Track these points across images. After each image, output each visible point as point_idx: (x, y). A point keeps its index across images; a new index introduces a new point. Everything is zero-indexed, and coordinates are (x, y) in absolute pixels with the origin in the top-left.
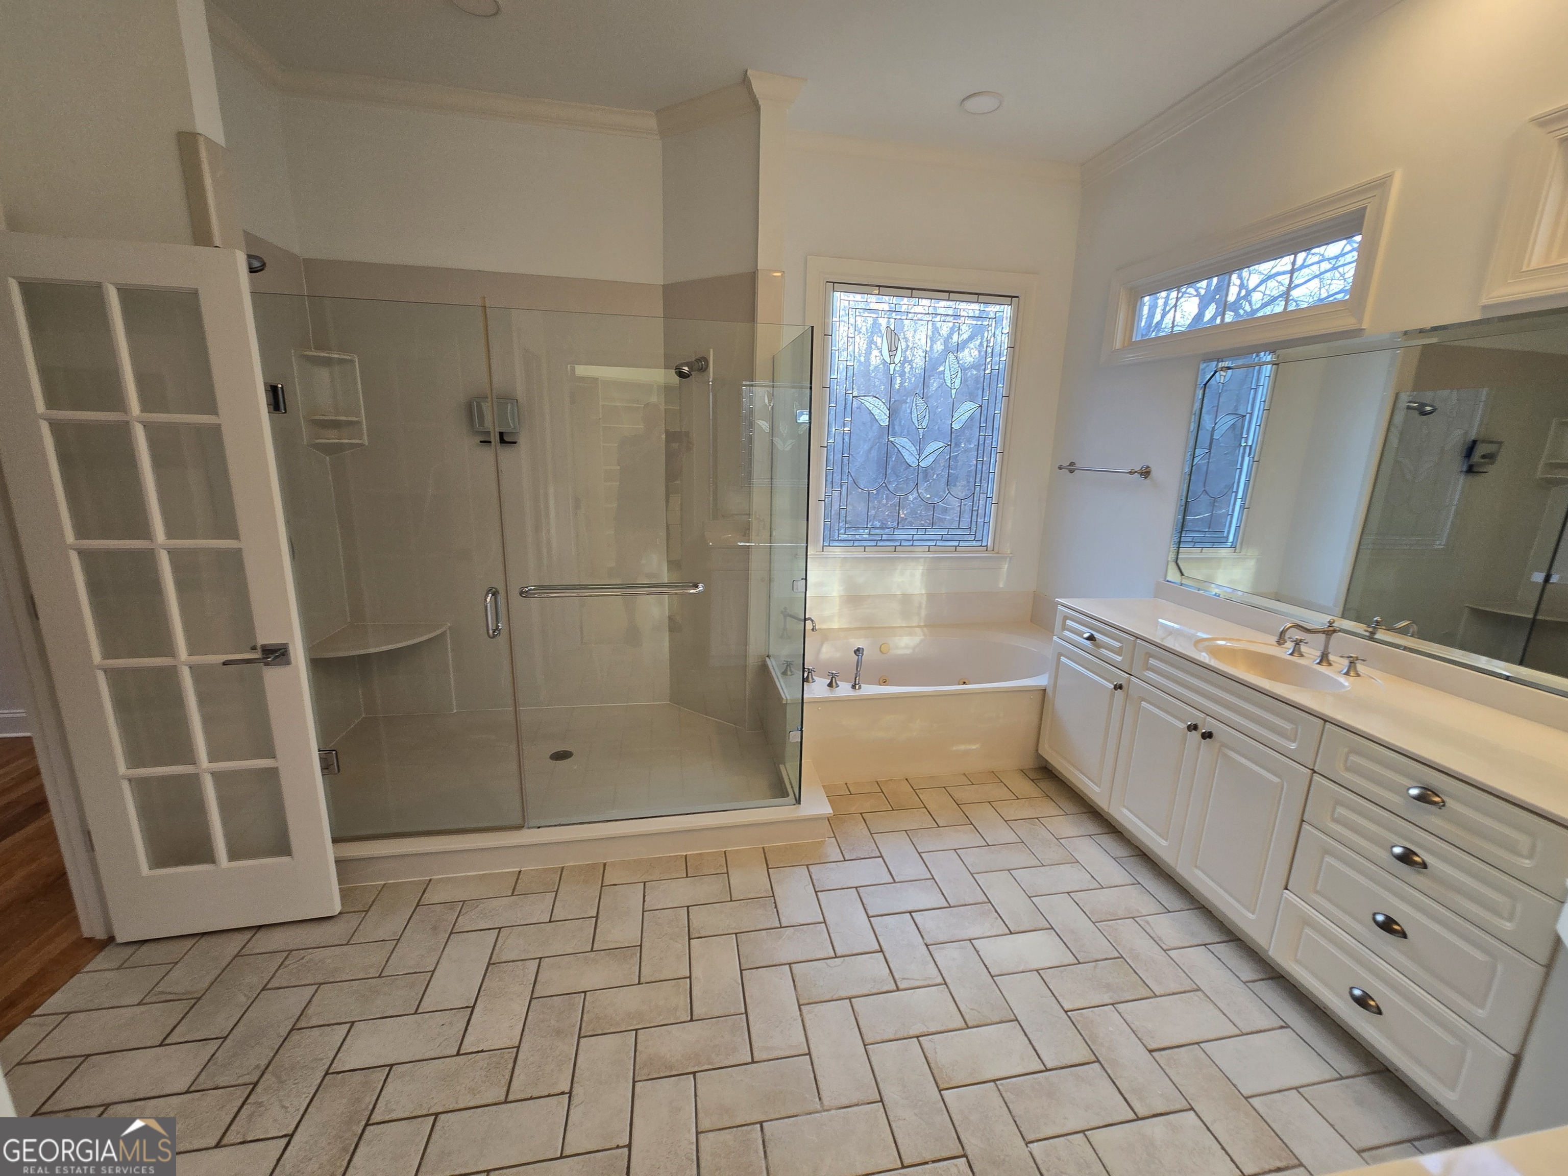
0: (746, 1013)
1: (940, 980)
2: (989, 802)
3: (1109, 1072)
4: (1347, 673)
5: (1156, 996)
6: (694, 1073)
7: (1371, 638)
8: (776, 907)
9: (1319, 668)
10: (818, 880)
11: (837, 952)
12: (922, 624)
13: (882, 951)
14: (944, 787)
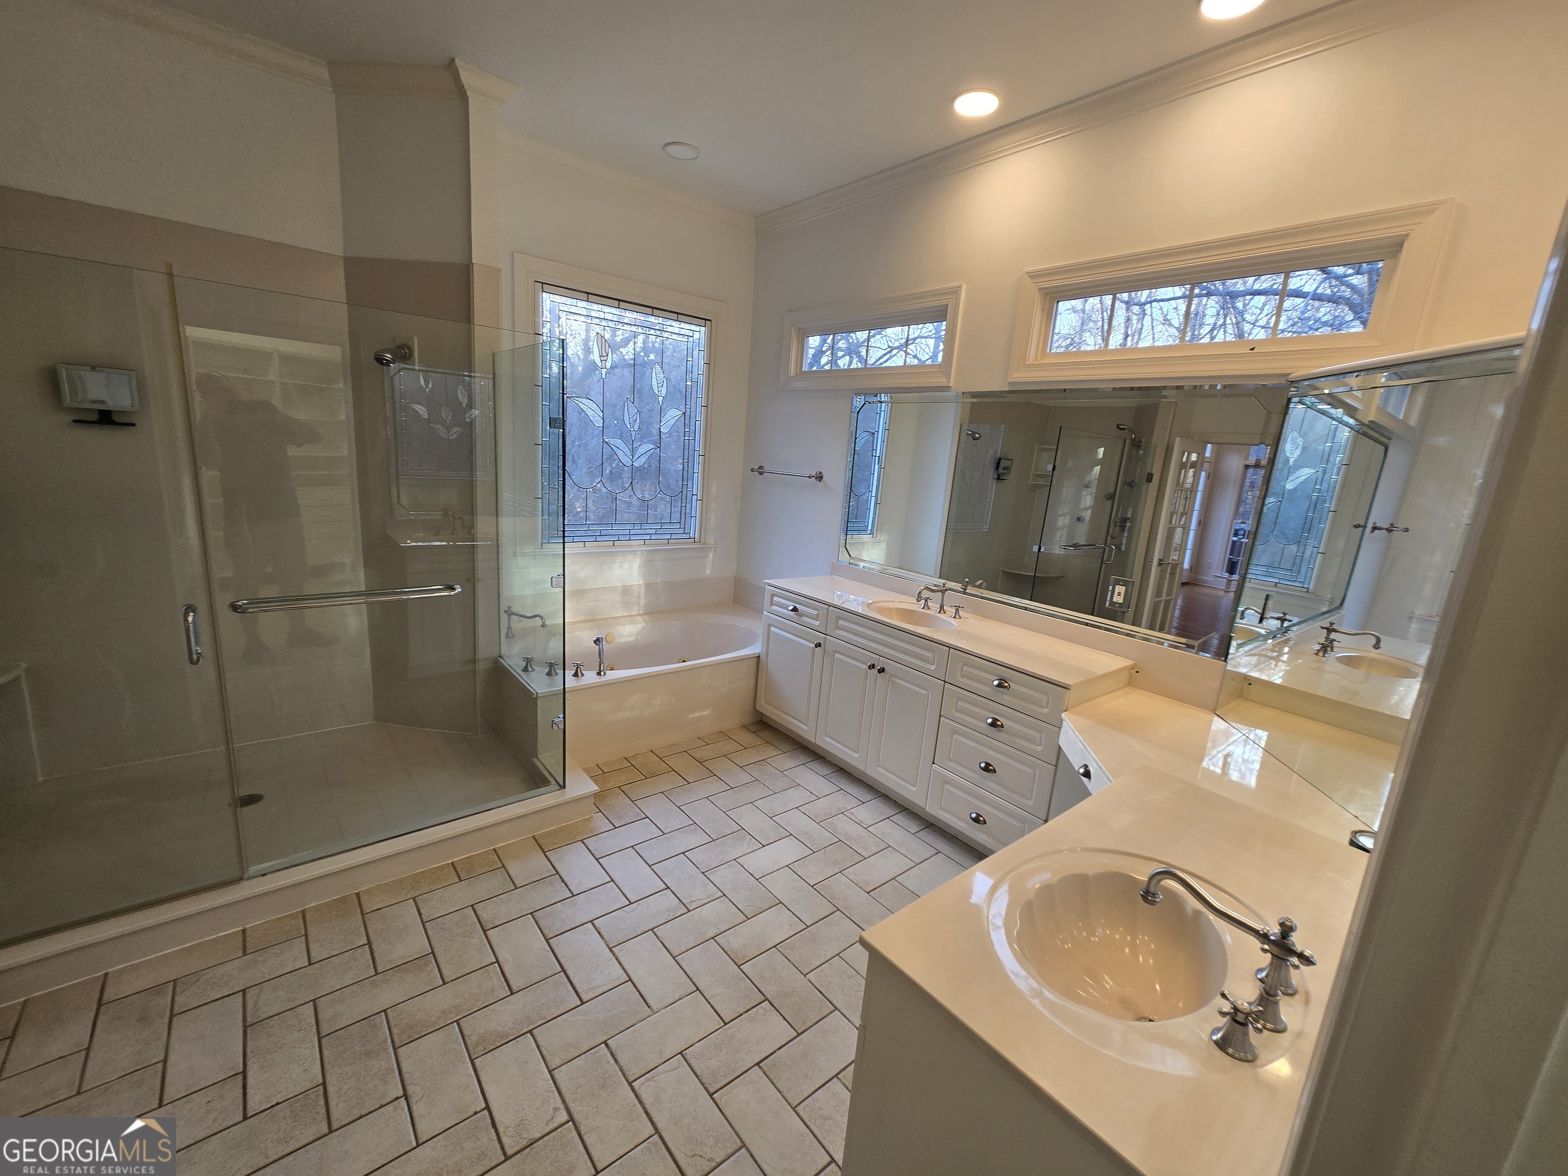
0: (563, 970)
1: (720, 894)
2: (725, 756)
3: (846, 914)
4: (955, 617)
5: (865, 858)
6: (530, 1032)
7: (965, 593)
8: (563, 881)
9: (939, 615)
10: (596, 849)
11: (630, 900)
12: (642, 612)
13: (668, 888)
14: (685, 751)
